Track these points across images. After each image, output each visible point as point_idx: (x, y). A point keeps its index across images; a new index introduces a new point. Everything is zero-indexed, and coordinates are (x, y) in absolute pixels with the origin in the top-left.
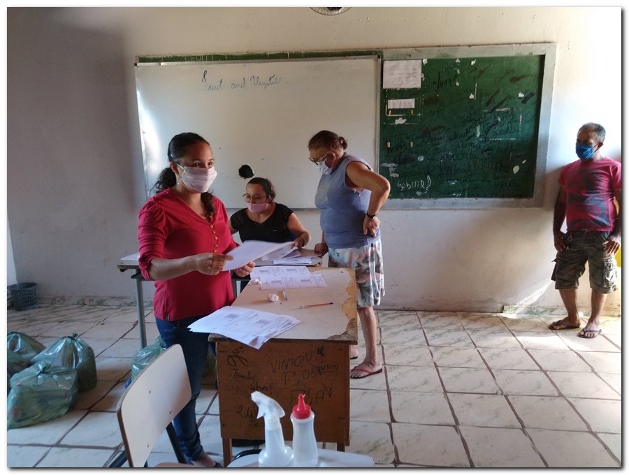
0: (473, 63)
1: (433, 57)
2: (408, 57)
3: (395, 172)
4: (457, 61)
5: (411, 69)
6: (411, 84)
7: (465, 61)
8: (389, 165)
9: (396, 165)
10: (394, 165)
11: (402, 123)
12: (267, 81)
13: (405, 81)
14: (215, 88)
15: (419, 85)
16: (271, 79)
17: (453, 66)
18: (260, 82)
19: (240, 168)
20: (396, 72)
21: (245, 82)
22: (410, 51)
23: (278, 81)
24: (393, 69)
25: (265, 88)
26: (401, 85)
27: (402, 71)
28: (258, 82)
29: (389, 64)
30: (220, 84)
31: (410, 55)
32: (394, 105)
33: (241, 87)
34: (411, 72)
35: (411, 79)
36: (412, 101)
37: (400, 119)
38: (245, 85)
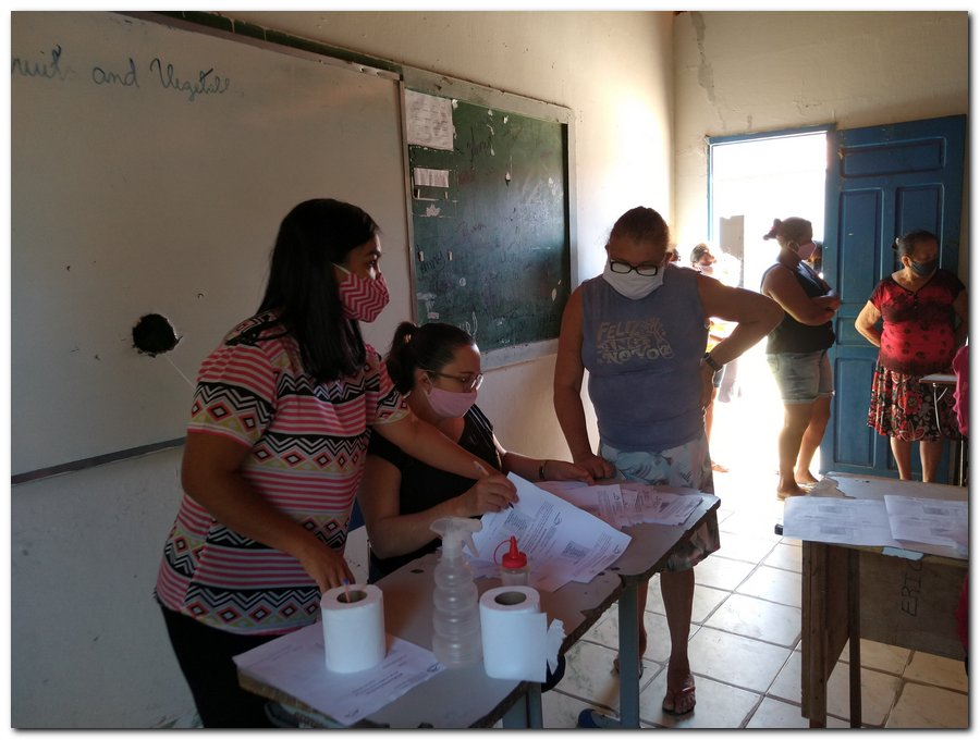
0: (506, 120)
1: (465, 99)
2: (436, 90)
3: (434, 309)
4: (490, 113)
5: (439, 114)
6: (442, 141)
7: (499, 115)
8: (425, 297)
9: (435, 296)
10: (431, 295)
11: (435, 215)
12: (195, 81)
13: (433, 136)
14: (37, 69)
15: (450, 147)
16: (203, 76)
17: (485, 121)
18: (177, 81)
19: (135, 325)
20: (422, 115)
21: (134, 72)
22: (438, 78)
23: (223, 84)
24: (417, 106)
25: (191, 99)
26: (429, 140)
27: (428, 115)
28: (174, 81)
29: (410, 97)
30: (56, 62)
31: (440, 88)
32: (422, 179)
33: (125, 83)
34: (440, 119)
35: (441, 132)
36: (444, 173)
37: (433, 206)
38: (134, 78)
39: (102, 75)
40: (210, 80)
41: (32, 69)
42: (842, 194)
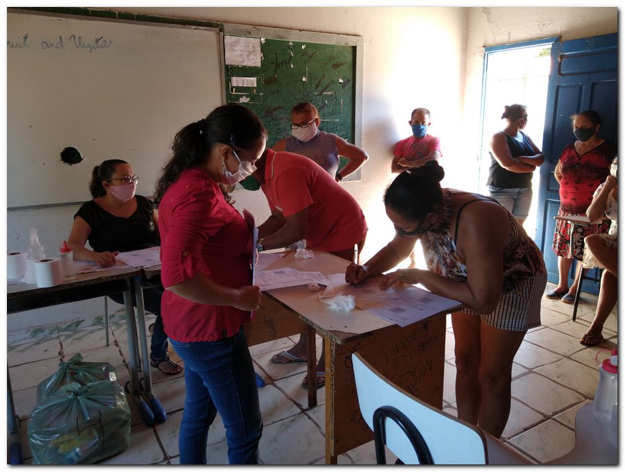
0: (303, 47)
1: (271, 37)
2: (248, 34)
4: (291, 44)
5: (251, 47)
6: (252, 62)
7: (297, 45)
11: (246, 102)
12: (93, 43)
13: (246, 59)
14: (17, 45)
15: (259, 64)
16: (97, 41)
17: (287, 48)
18: (84, 44)
19: (62, 151)
20: (237, 48)
21: (61, 42)
22: (249, 28)
23: (108, 44)
24: (234, 45)
25: (91, 52)
26: (243, 62)
27: (242, 48)
28: (81, 44)
29: (228, 40)
30: (25, 41)
31: (250, 33)
32: (237, 83)
33: (57, 47)
34: (251, 50)
35: (252, 57)
36: (254, 79)
37: (244, 97)
38: (62, 45)
39: (46, 45)
40: (101, 42)
41: (15, 46)
42: (558, 87)
